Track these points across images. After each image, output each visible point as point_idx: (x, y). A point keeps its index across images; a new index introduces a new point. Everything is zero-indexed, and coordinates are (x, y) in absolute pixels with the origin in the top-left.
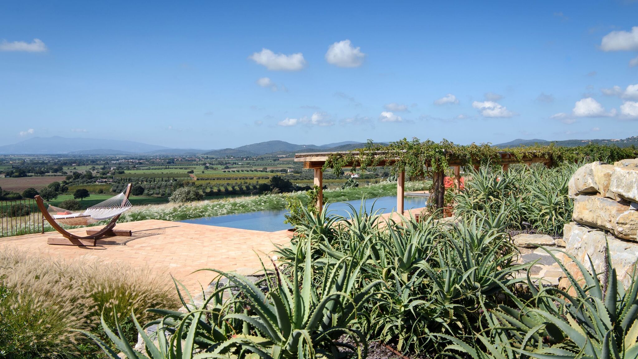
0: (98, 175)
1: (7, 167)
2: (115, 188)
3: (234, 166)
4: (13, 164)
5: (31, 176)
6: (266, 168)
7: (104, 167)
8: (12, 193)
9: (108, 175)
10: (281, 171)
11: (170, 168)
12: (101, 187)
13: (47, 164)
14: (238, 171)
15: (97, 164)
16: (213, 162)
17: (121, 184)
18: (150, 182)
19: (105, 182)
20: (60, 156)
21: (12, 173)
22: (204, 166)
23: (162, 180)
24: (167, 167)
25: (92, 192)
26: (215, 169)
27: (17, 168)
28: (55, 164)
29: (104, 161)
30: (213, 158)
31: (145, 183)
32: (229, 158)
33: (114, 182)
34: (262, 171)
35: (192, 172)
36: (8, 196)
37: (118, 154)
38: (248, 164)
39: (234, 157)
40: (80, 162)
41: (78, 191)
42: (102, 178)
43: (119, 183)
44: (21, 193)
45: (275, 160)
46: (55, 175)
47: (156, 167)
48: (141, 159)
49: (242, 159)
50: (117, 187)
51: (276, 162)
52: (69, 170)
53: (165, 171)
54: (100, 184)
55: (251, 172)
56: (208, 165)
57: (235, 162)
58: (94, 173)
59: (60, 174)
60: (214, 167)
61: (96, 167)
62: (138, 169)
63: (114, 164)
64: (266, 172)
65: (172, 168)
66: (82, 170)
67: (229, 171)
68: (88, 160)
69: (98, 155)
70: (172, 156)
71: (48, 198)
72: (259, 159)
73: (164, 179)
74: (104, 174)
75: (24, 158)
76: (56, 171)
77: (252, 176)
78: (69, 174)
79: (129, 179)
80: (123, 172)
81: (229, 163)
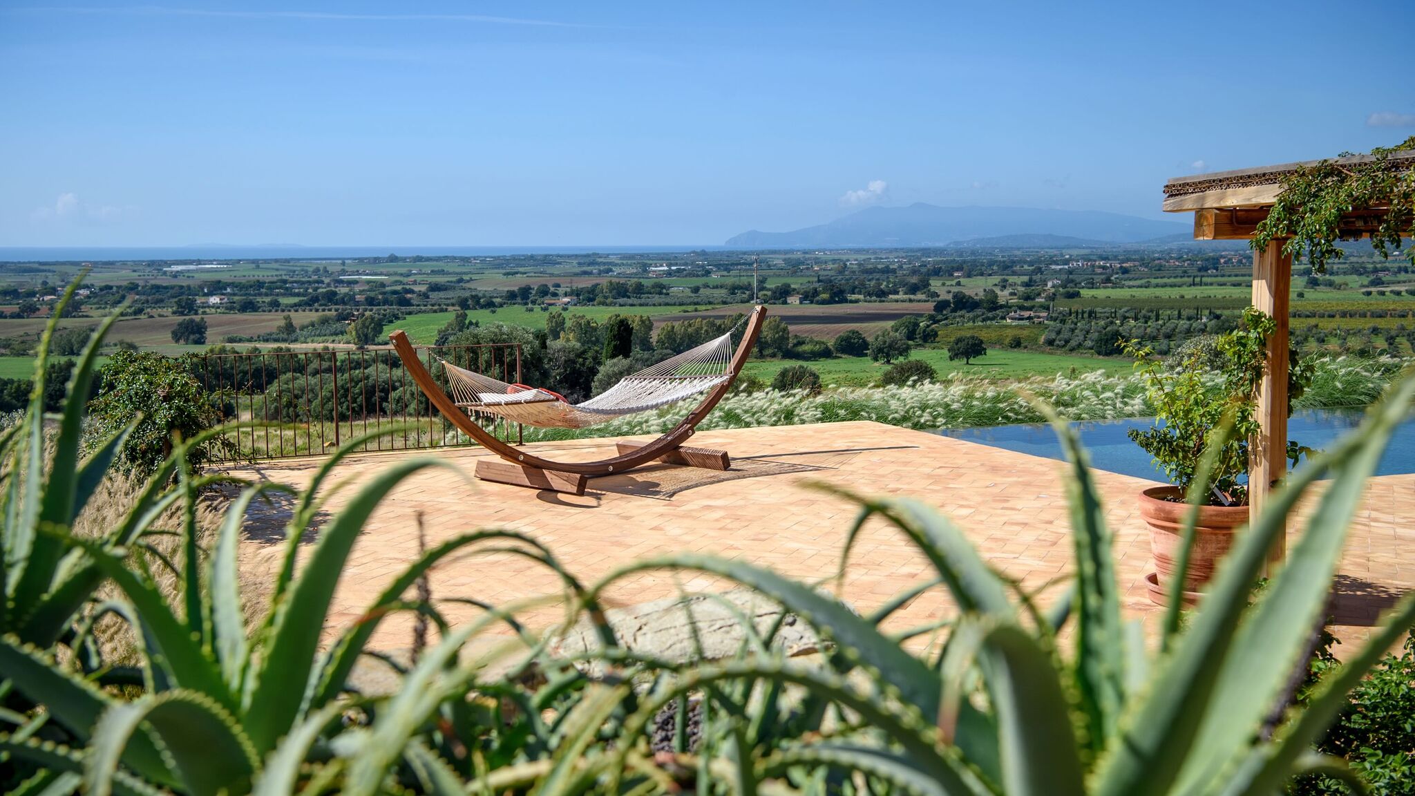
0: (1014, 301)
1: (805, 280)
2: (1053, 336)
3: (1402, 276)
4: (822, 273)
5: (857, 301)
7: (1030, 280)
8: (811, 341)
9: (1040, 300)
11: (1206, 284)
12: (1017, 332)
13: (894, 271)
15: (1014, 273)
16: (1335, 267)
17: (1069, 325)
18: (1147, 319)
19: (1029, 318)
20: (927, 252)
21: (816, 293)
22: (1306, 278)
23: (1179, 317)
24: (1197, 280)
25: (993, 344)
26: (1339, 287)
27: (828, 283)
28: (914, 272)
29: (1031, 264)
31: (1132, 322)
33: (1051, 319)
36: (801, 349)
37: (1068, 247)
40: (973, 268)
41: (959, 341)
42: (1022, 308)
43: (1063, 322)
44: (831, 344)
46: (911, 301)
47: (1166, 280)
48: (1128, 260)
50: (1059, 333)
52: (946, 289)
53: (1190, 293)
54: (1015, 323)
57: (1403, 265)
58: (1003, 296)
59: (923, 297)
60: (1337, 279)
61: (1012, 279)
62: (1116, 285)
63: (1055, 271)
65: (1211, 284)
66: (975, 287)
67: (1383, 293)
68: (991, 264)
69: (1018, 249)
70: (1213, 251)
71: (888, 355)
73: (1185, 313)
74: (1027, 298)
75: (844, 257)
76: (913, 289)
78: (944, 296)
79: (1091, 313)
80: (1077, 294)
81: (1385, 269)
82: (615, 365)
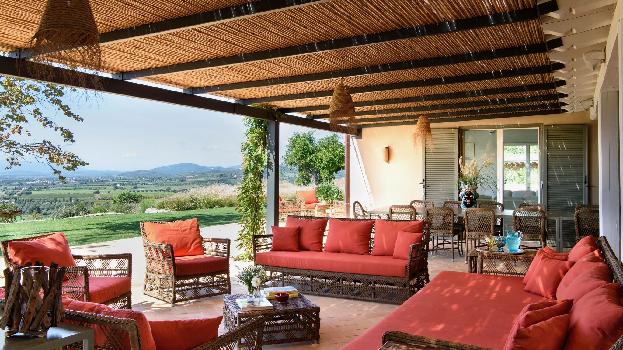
14: (147, 191)
30: (126, 179)
32: (140, 178)
34: (166, 190)
35: (98, 192)
38: (157, 184)
39: (146, 178)
45: (182, 181)
49: (152, 180)
51: (183, 183)
56: (118, 185)
64: (169, 191)
72: (168, 180)
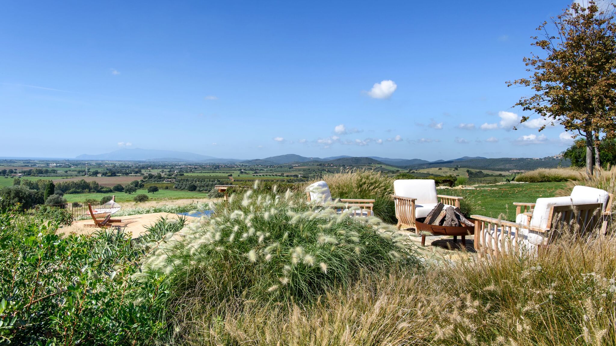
0: (166, 176)
1: (103, 169)
2: (177, 186)
3: (261, 171)
4: (108, 167)
5: (119, 176)
6: (283, 174)
7: (170, 171)
8: (106, 187)
9: (173, 176)
10: (294, 176)
11: (216, 172)
12: (167, 185)
13: (130, 167)
14: (264, 176)
15: (166, 169)
16: (247, 169)
17: (181, 183)
18: (201, 181)
19: (170, 181)
20: (140, 162)
21: (106, 173)
22: (240, 171)
23: (210, 181)
24: (214, 171)
25: (160, 188)
26: (247, 174)
27: (110, 170)
28: (136, 168)
29: (170, 166)
30: (247, 166)
31: (198, 182)
32: (258, 166)
33: (176, 181)
34: (280, 176)
35: (231, 175)
36: (103, 190)
37: (180, 162)
38: (271, 170)
39: (261, 165)
40: (154, 167)
41: (151, 187)
42: (168, 178)
43: (180, 182)
44: (112, 188)
45: (290, 168)
46: (136, 176)
47: (206, 171)
48: (196, 166)
49: (267, 167)
50: (178, 185)
51: (291, 170)
52: (146, 172)
53: (213, 175)
54: (166, 182)
55: (273, 177)
56: (243, 170)
57: (262, 169)
58: (163, 175)
59: (140, 175)
60: (247, 172)
61: (165, 170)
62: (193, 172)
63: (177, 168)
64: (283, 176)
66: (155, 172)
67: (257, 176)
68: (159, 166)
69: (167, 162)
70: (218, 164)
71: (130, 191)
72: (279, 167)
73: (211, 180)
74: (170, 175)
75: (115, 163)
76: (137, 172)
77: (273, 179)
78: (146, 175)
79: (187, 180)
80: (183, 175)
81: (258, 170)
82: (53, 196)
